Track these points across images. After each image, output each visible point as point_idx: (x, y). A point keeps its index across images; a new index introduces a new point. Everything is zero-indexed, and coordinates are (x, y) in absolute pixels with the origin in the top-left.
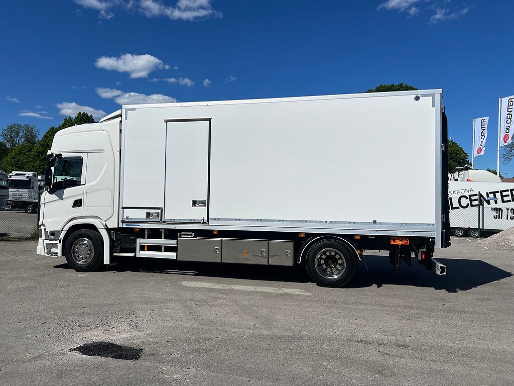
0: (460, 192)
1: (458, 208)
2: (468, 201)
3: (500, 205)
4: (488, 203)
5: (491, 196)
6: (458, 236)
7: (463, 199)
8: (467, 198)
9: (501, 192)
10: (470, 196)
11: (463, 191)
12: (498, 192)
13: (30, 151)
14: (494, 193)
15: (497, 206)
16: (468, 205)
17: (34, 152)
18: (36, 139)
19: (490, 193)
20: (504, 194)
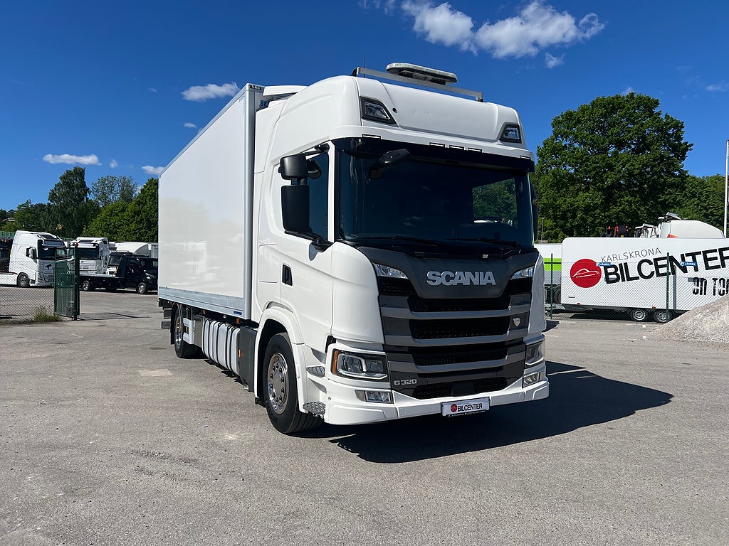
0: (640, 254)
1: (637, 278)
2: (653, 268)
3: (702, 273)
4: (684, 270)
5: (689, 259)
6: (637, 321)
7: (645, 265)
8: (651, 263)
9: (705, 253)
10: (656, 260)
11: (644, 253)
12: (699, 253)
13: (123, 211)
14: (693, 255)
15: (699, 275)
16: (652, 273)
17: (128, 213)
18: (134, 195)
19: (687, 255)
20: (709, 255)
